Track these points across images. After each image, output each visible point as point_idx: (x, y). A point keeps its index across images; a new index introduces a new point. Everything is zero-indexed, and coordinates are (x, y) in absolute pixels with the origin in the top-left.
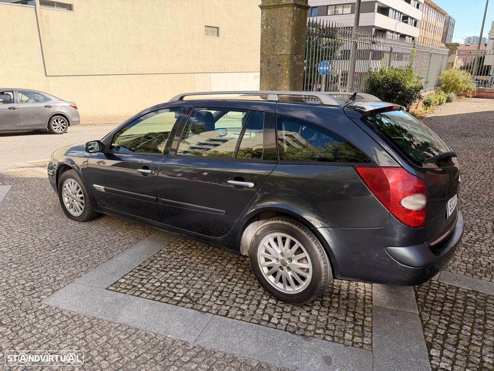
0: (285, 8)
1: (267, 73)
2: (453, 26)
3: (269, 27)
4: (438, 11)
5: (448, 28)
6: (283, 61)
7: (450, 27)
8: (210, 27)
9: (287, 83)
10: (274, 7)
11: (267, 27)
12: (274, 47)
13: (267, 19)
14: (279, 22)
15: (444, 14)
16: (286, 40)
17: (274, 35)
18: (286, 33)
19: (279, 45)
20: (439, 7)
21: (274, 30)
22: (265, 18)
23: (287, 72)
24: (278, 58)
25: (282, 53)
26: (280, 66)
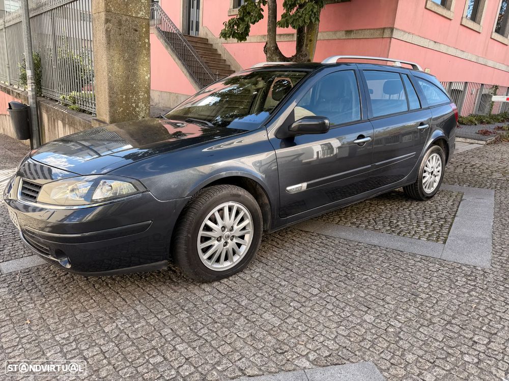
6: (141, 26)
23: (147, 41)
24: (133, 21)
25: (139, 16)
26: (136, 31)
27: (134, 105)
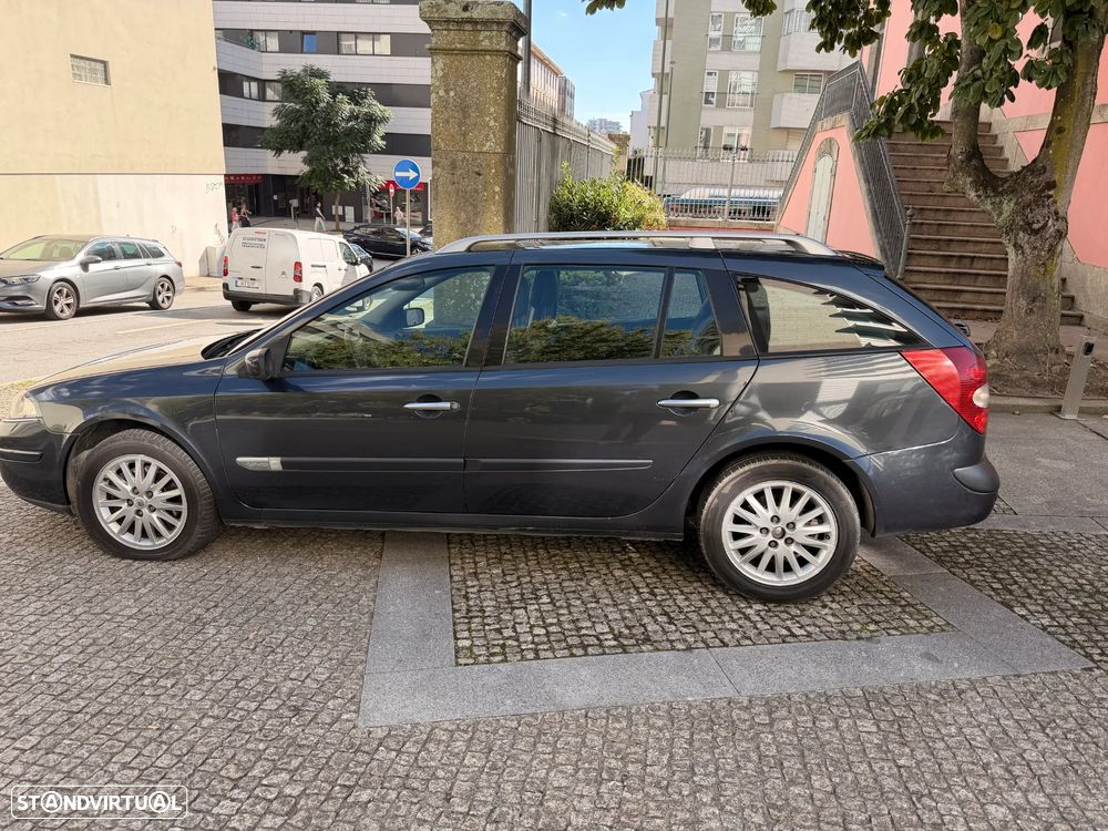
0: (488, 57)
1: (451, 188)
2: (572, 96)
3: (452, 94)
4: (546, 65)
5: (564, 101)
6: (488, 165)
7: (568, 99)
8: (82, 58)
9: (497, 212)
10: (463, 52)
11: (447, 92)
12: (465, 135)
13: (445, 76)
14: (475, 84)
15: (556, 73)
16: (492, 123)
17: (464, 110)
18: (492, 109)
19: (476, 132)
20: (548, 60)
21: (463, 100)
22: (440, 73)
23: (497, 189)
24: (474, 159)
25: (485, 149)
26: (480, 175)
27: (473, 295)
